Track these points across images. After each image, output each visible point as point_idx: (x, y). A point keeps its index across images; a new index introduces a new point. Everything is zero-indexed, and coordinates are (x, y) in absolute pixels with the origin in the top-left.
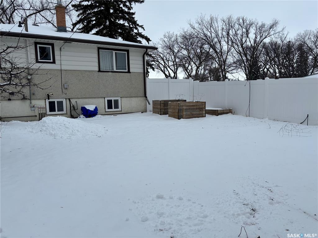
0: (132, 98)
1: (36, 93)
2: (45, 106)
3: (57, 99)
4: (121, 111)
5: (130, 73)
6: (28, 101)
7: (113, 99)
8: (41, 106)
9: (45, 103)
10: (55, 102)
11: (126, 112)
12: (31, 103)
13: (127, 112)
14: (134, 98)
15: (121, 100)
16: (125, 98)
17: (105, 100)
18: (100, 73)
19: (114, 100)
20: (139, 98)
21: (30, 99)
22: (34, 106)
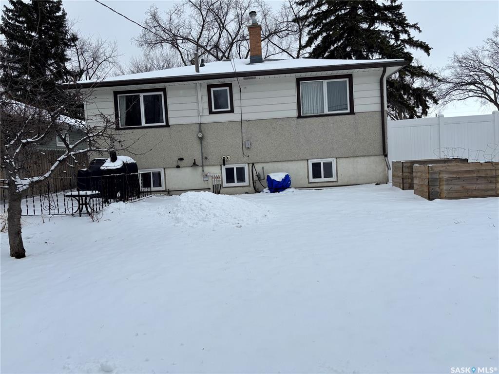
0: (358, 159)
1: (209, 157)
2: (220, 175)
3: (236, 164)
4: (337, 181)
5: (354, 114)
6: (200, 169)
7: (322, 161)
8: (215, 175)
9: (220, 170)
10: (233, 168)
11: (346, 184)
12: (203, 171)
13: (348, 184)
14: (362, 158)
15: (337, 162)
16: (344, 159)
17: (308, 164)
18: (300, 120)
19: (324, 163)
20: (372, 158)
21: (202, 166)
22: (206, 175)
